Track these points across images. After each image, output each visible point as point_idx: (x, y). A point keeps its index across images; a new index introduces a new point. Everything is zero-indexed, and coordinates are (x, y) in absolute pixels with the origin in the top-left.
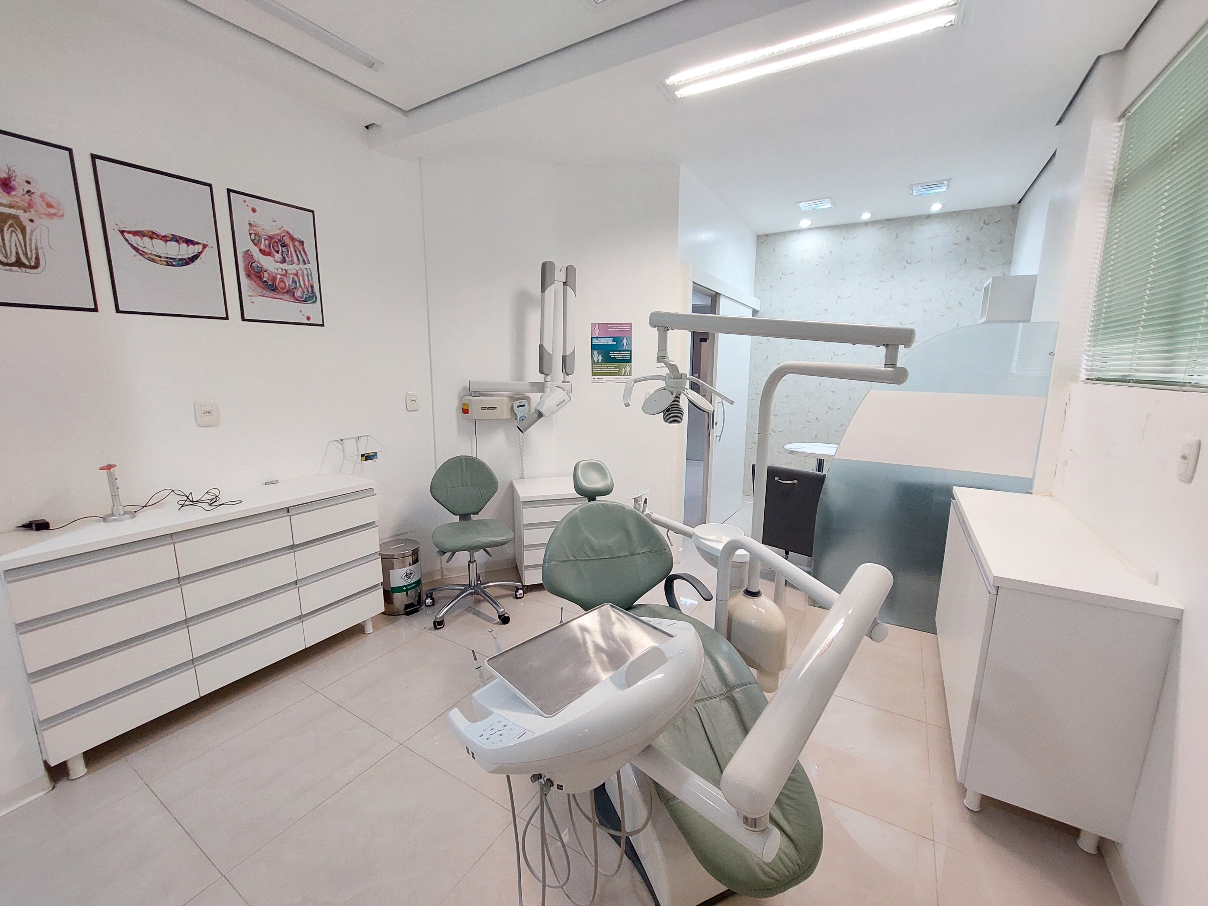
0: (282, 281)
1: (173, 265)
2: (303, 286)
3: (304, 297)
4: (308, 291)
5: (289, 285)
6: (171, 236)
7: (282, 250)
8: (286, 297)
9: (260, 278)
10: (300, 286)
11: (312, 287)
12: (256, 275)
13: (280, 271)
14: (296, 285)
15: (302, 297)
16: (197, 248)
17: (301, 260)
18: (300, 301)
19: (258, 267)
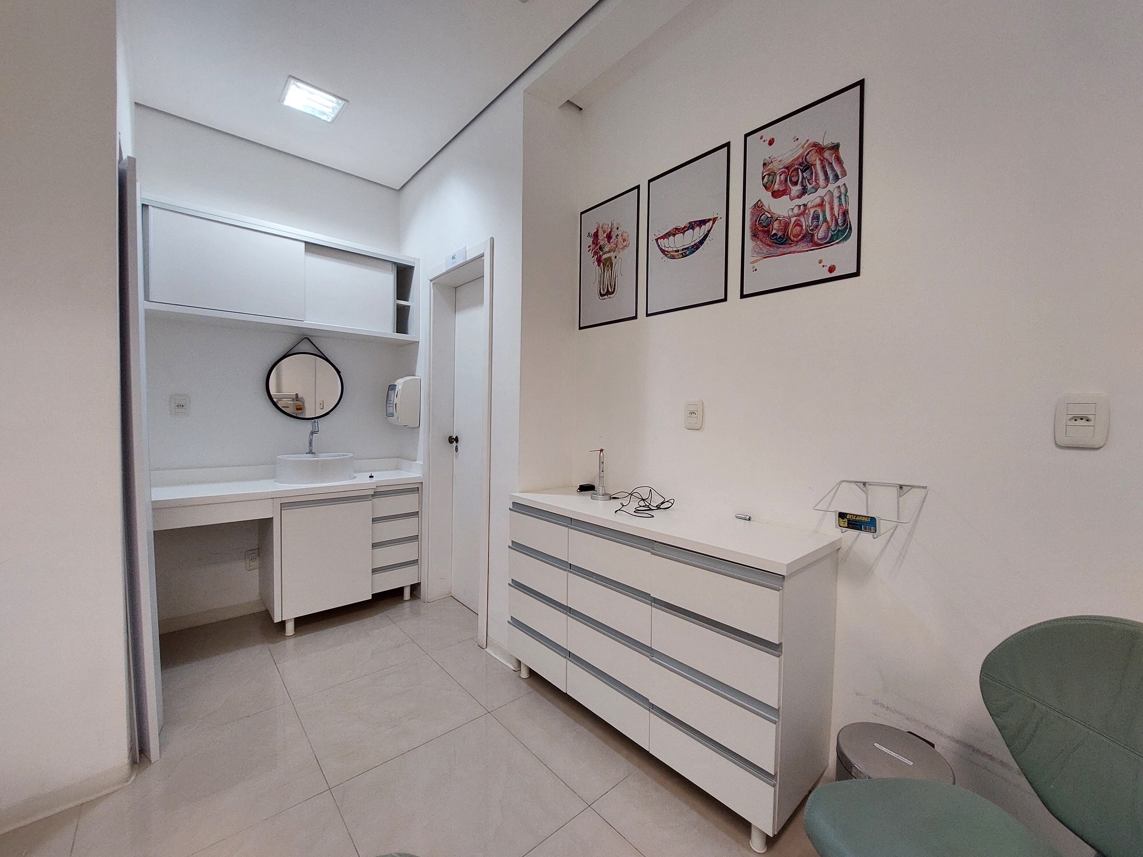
0: (798, 224)
1: (686, 256)
2: (829, 218)
3: (830, 235)
4: (837, 224)
5: (807, 226)
6: (688, 225)
7: (803, 176)
8: (801, 246)
9: (767, 232)
10: (825, 220)
11: (845, 213)
12: (763, 231)
13: (796, 211)
14: (818, 222)
15: (825, 238)
16: (705, 228)
17: (831, 177)
18: (822, 245)
19: (768, 217)
